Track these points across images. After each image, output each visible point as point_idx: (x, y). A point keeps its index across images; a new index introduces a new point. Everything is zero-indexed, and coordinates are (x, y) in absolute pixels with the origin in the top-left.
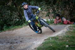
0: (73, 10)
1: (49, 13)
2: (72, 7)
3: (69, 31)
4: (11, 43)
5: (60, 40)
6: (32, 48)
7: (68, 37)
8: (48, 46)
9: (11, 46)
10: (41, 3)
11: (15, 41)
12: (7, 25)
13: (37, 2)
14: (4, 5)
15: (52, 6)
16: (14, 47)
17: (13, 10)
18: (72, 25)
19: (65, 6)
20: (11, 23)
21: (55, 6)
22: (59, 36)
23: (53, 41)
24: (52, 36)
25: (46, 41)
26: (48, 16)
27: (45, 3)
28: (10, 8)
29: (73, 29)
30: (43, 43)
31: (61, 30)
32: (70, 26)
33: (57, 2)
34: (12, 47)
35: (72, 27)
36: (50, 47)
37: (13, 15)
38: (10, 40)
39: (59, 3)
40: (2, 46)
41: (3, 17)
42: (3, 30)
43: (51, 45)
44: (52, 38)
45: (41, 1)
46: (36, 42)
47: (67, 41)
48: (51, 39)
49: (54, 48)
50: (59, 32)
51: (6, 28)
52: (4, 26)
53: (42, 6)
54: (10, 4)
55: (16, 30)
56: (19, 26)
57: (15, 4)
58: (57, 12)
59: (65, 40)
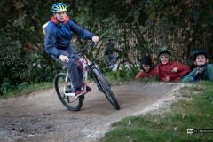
1: (128, 48)
2: (192, 32)
3: (180, 101)
4: (22, 131)
5: (155, 126)
7: (179, 118)
9: (20, 141)
10: (107, 20)
11: (33, 127)
12: (12, 80)
13: (93, 19)
14: (4, 25)
15: (137, 28)
17: (29, 40)
18: (189, 85)
19: (172, 29)
20: (22, 75)
21: (143, 29)
22: (152, 114)
23: (135, 128)
24: (134, 115)
25: (116, 128)
26: (126, 56)
27: (117, 20)
28: (20, 33)
29: (193, 96)
31: (159, 97)
32: (185, 88)
33: (152, 17)
35: (191, 89)
38: (17, 122)
39: (155, 22)
42: (1, 94)
43: (131, 140)
44: (135, 120)
45: (106, 16)
46: (89, 130)
47: (176, 128)
48: (130, 122)
50: (154, 105)
51: (8, 88)
52: (2, 82)
53: (107, 28)
54: (20, 21)
55: (37, 96)
56: (45, 83)
57: (34, 23)
58: (150, 46)
59: (168, 128)
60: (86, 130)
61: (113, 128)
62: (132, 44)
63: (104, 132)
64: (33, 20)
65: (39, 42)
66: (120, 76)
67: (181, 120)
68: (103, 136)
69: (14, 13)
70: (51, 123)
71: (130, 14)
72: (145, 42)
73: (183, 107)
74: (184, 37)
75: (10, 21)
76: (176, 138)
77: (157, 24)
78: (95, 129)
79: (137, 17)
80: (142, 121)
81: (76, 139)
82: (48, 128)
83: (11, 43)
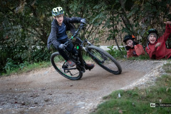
1: (116, 30)
3: (164, 76)
4: (23, 104)
5: (142, 98)
7: (163, 91)
8: (111, 112)
9: (22, 112)
10: (97, 7)
11: (33, 100)
12: (15, 60)
13: (85, 5)
14: (7, 12)
15: (124, 13)
17: (28, 25)
19: (155, 13)
20: (23, 56)
21: (129, 14)
22: (139, 88)
23: (124, 100)
24: (123, 89)
25: (107, 100)
26: (114, 38)
27: (106, 7)
28: (21, 19)
31: (144, 73)
32: (168, 65)
33: (137, 3)
37: (29, 37)
38: (19, 96)
39: (140, 7)
40: (2, 112)
41: (4, 40)
42: (5, 72)
43: (121, 112)
44: (123, 93)
46: (83, 103)
47: (160, 100)
48: (119, 95)
50: (140, 80)
51: (11, 66)
52: (6, 62)
53: (98, 14)
54: (21, 9)
55: (36, 73)
56: (43, 62)
57: (33, 10)
58: (135, 28)
60: (80, 103)
61: (104, 101)
62: (119, 27)
63: (96, 105)
64: (32, 7)
65: (37, 27)
67: (165, 93)
68: (96, 107)
70: (49, 97)
71: (117, 1)
72: (131, 26)
73: (166, 81)
75: (12, 8)
77: (142, 9)
78: (88, 102)
79: (123, 4)
80: (130, 94)
81: (71, 110)
82: (47, 101)
83: (14, 27)
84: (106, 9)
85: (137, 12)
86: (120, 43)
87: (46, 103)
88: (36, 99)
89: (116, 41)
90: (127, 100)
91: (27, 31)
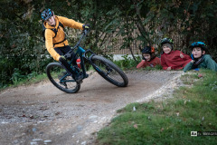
0: (192, 31)
1: (130, 39)
2: (190, 22)
3: (182, 88)
4: (32, 118)
5: (158, 111)
6: (86, 133)
7: (181, 104)
8: (125, 126)
9: (30, 127)
10: (110, 13)
11: (42, 114)
12: (22, 70)
13: (98, 11)
14: (14, 18)
15: (139, 20)
16: (38, 130)
17: (37, 33)
18: (189, 73)
19: (172, 20)
20: (31, 66)
21: (145, 21)
22: (156, 101)
23: (140, 114)
24: (138, 101)
25: (121, 114)
26: (128, 46)
27: (120, 13)
28: (29, 26)
29: (194, 84)
30: (113, 121)
31: (161, 85)
32: (186, 76)
33: (153, 9)
34: (34, 130)
35: (191, 77)
36: (132, 132)
37: (38, 45)
38: (27, 109)
39: (156, 14)
40: (9, 126)
41: (10, 48)
42: (12, 83)
43: (136, 126)
44: (138, 106)
45: (109, 8)
46: (95, 116)
47: (178, 114)
48: (134, 109)
49: (142, 134)
50: (157, 92)
51: (18, 77)
52: (13, 72)
53: (111, 20)
54: (29, 15)
55: (45, 85)
58: (151, 36)
59: (171, 114)
60: (92, 117)
61: (118, 114)
62: (134, 35)
63: (110, 118)
66: (124, 65)
68: (109, 121)
69: (24, 7)
70: (59, 110)
71: (132, 7)
72: (147, 34)
73: (184, 93)
74: (183, 28)
75: (19, 14)
76: (179, 123)
78: (101, 115)
79: (138, 9)
80: (146, 107)
81: (83, 124)
82: (57, 114)
83: (21, 35)
84: (120, 15)
85: (153, 19)
86: (135, 52)
87: (55, 117)
88: (45, 113)
89: (131, 50)
90: (143, 114)
91: (36, 39)
